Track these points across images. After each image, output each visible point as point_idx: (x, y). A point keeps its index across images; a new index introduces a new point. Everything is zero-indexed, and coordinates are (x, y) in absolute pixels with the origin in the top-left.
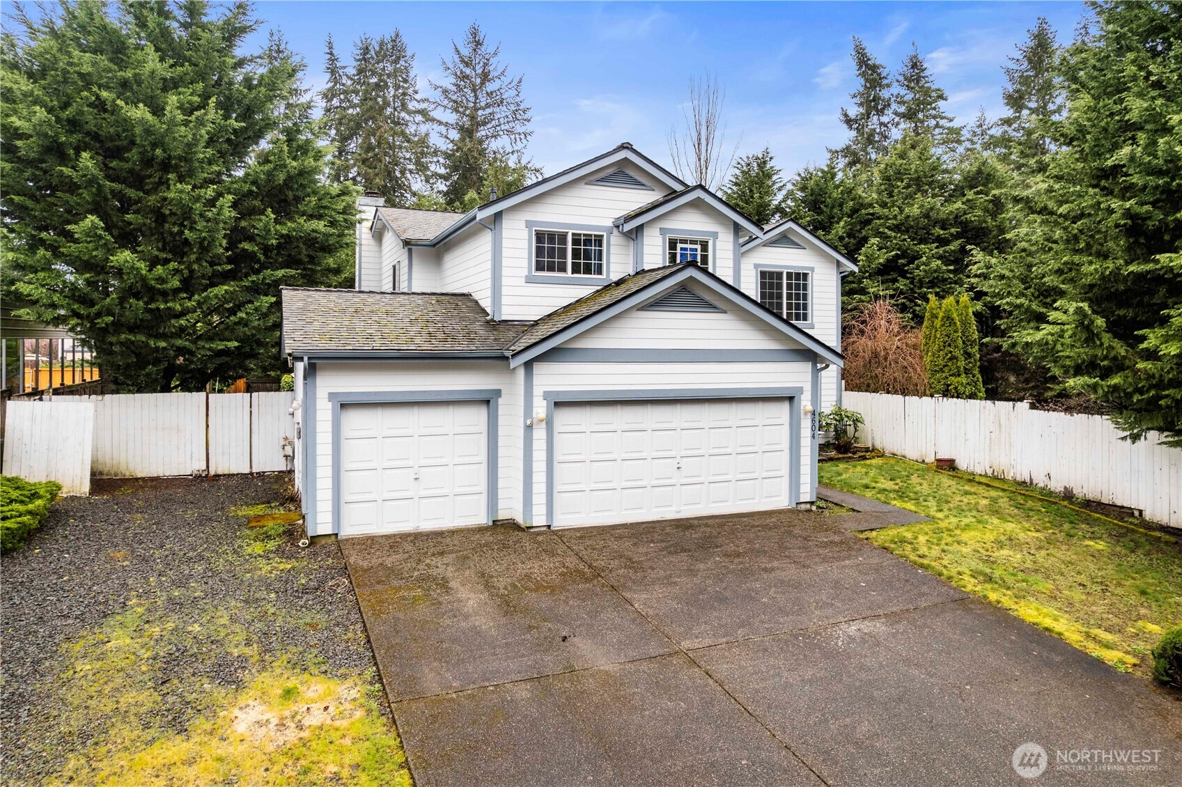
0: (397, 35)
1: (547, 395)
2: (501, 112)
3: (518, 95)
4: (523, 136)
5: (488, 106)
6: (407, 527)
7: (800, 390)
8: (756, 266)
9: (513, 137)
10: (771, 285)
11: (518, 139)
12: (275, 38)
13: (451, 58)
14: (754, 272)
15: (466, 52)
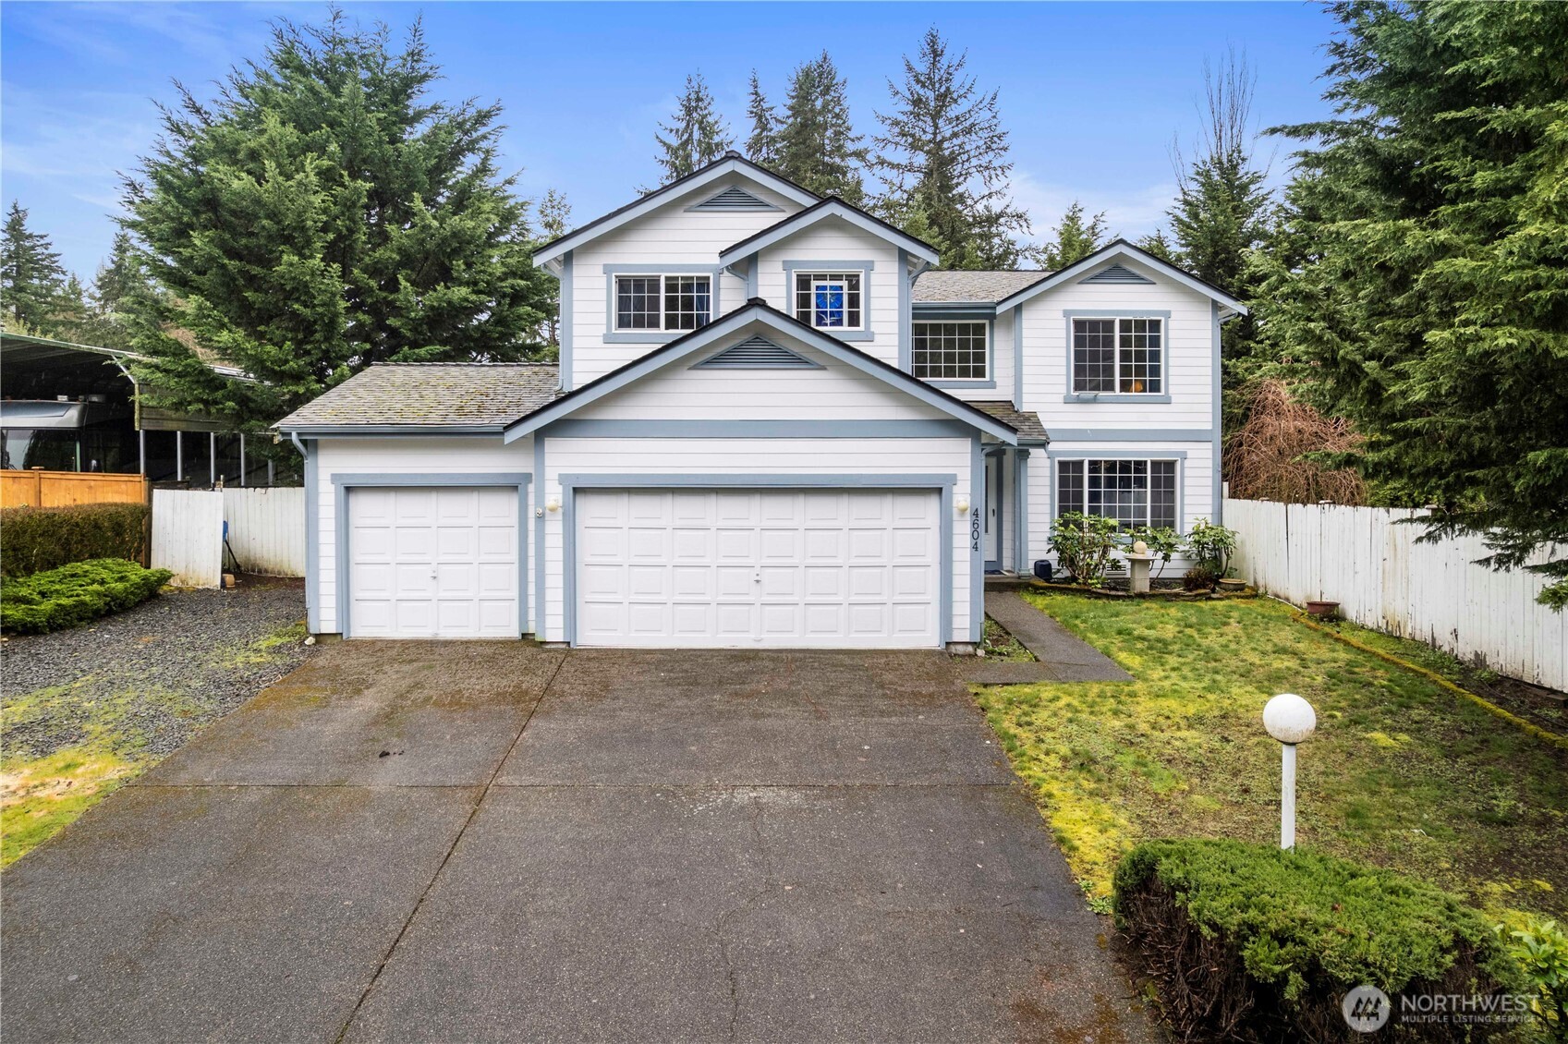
0: (825, 58)
1: (563, 479)
2: (973, 142)
3: (994, 117)
4: (999, 172)
5: (955, 135)
6: (425, 634)
7: (952, 479)
8: (1067, 313)
9: (986, 173)
10: (1094, 341)
11: (994, 176)
12: (694, 83)
13: (902, 81)
14: (1063, 323)
15: (922, 67)
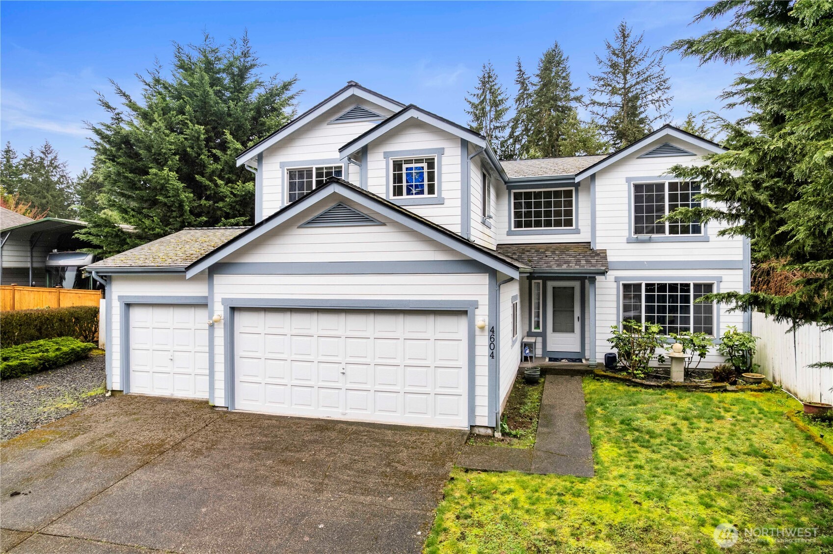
1: (224, 301)
3: (662, 70)
4: (665, 102)
6: (166, 393)
7: (475, 305)
8: (628, 180)
9: (657, 104)
10: (649, 199)
13: (605, 54)
15: (616, 45)
